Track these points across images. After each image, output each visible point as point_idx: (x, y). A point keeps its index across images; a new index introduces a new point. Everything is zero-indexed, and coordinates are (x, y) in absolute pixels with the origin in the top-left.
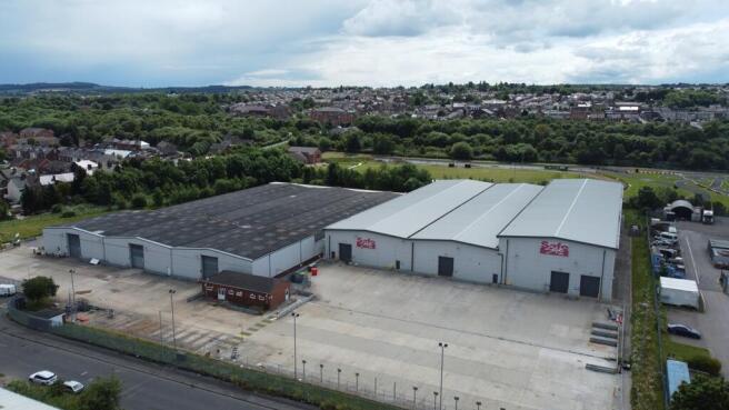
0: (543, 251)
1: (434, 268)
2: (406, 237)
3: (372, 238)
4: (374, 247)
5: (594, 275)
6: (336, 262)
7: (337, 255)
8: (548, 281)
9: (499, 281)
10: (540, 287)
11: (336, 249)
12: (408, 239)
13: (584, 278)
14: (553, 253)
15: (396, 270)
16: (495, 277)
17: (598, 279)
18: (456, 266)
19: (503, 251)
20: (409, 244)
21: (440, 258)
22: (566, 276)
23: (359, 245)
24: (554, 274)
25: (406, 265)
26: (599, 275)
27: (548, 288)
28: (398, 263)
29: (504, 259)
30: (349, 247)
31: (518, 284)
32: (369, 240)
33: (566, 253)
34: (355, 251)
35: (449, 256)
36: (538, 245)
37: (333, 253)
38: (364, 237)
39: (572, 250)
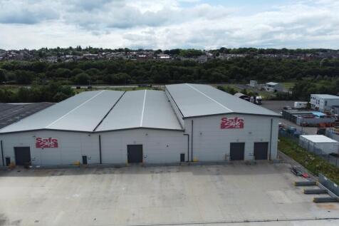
0: (223, 126)
1: (123, 156)
2: (92, 130)
4: (56, 145)
5: (264, 141)
6: (13, 168)
7: (13, 160)
8: (228, 152)
9: (186, 159)
10: (222, 158)
11: (10, 153)
12: (94, 132)
13: (256, 145)
14: (232, 127)
15: (84, 166)
16: (182, 156)
17: (267, 143)
18: (145, 152)
19: (188, 131)
20: (96, 137)
21: (128, 146)
22: (242, 145)
23: (38, 145)
24: (232, 145)
25: (93, 158)
26: (268, 140)
27: (228, 158)
28: (85, 158)
29: (190, 138)
30: (27, 149)
31: (204, 159)
32: (50, 139)
33: (242, 126)
34: (35, 153)
35: (137, 143)
36: (219, 121)
37: (8, 159)
38: (44, 136)
39: (247, 121)
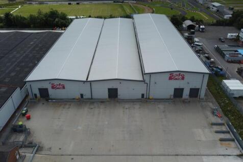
0: (170, 78)
3: (62, 83)
5: (197, 87)
8: (172, 93)
9: (145, 97)
12: (87, 81)
14: (176, 79)
16: (143, 95)
18: (119, 92)
19: (147, 81)
20: (89, 84)
21: (109, 89)
23: (53, 87)
24: (176, 90)
25: (87, 95)
26: (200, 87)
28: (82, 95)
29: (148, 85)
30: (46, 90)
32: (60, 85)
33: (183, 78)
34: (51, 92)
37: (36, 95)
38: (56, 83)
39: (186, 76)
